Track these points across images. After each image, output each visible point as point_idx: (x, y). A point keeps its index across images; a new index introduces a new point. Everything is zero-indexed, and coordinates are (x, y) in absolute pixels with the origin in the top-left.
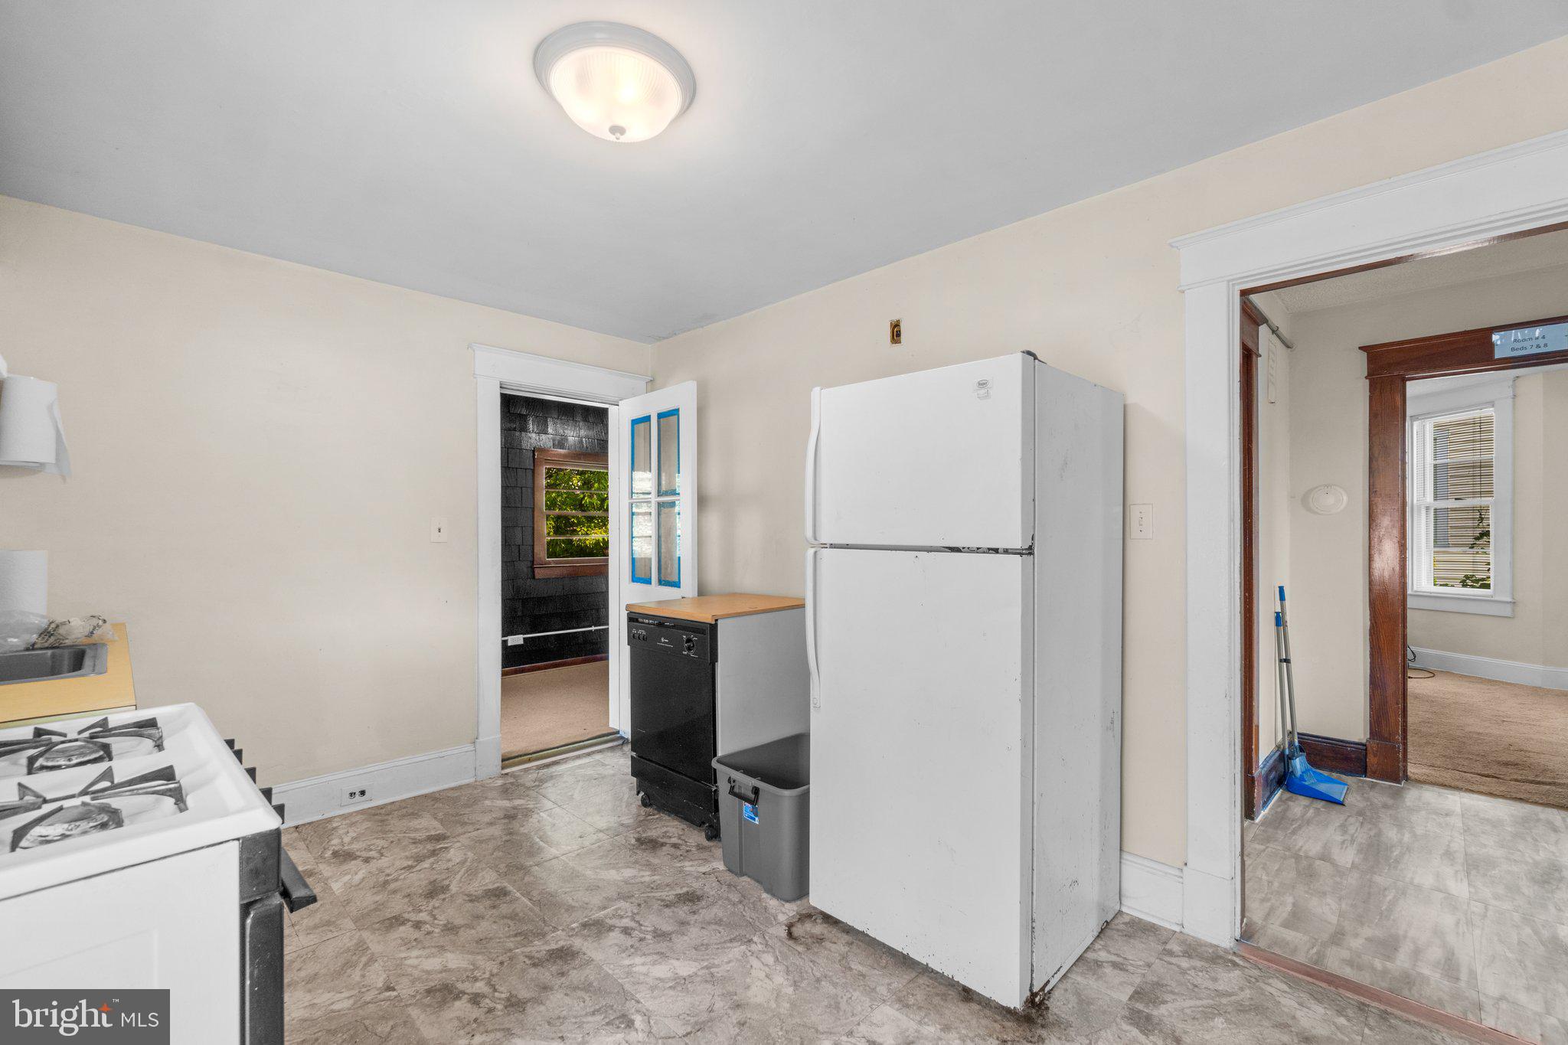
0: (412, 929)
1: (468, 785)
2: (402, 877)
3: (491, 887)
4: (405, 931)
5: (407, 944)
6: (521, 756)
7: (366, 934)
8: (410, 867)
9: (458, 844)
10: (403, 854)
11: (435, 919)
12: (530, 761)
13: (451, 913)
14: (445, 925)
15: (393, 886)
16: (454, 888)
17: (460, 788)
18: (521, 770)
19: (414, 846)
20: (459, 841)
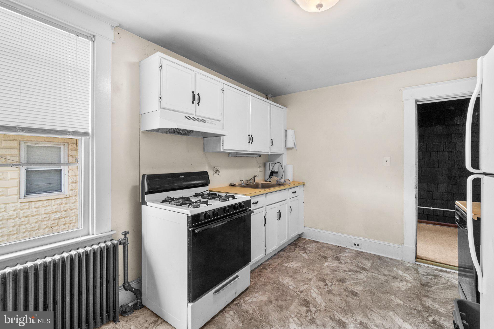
0: (323, 284)
1: (397, 260)
2: (340, 272)
3: (355, 291)
4: (321, 284)
5: (318, 287)
6: (428, 260)
7: (315, 278)
8: (346, 271)
9: (366, 274)
10: (349, 267)
11: (331, 287)
12: (432, 264)
13: (335, 289)
14: (330, 290)
15: (336, 272)
16: (346, 284)
17: (393, 260)
18: (425, 266)
19: (355, 267)
20: (368, 274)
